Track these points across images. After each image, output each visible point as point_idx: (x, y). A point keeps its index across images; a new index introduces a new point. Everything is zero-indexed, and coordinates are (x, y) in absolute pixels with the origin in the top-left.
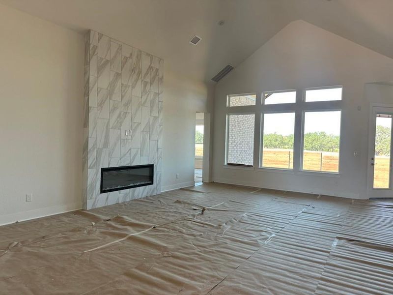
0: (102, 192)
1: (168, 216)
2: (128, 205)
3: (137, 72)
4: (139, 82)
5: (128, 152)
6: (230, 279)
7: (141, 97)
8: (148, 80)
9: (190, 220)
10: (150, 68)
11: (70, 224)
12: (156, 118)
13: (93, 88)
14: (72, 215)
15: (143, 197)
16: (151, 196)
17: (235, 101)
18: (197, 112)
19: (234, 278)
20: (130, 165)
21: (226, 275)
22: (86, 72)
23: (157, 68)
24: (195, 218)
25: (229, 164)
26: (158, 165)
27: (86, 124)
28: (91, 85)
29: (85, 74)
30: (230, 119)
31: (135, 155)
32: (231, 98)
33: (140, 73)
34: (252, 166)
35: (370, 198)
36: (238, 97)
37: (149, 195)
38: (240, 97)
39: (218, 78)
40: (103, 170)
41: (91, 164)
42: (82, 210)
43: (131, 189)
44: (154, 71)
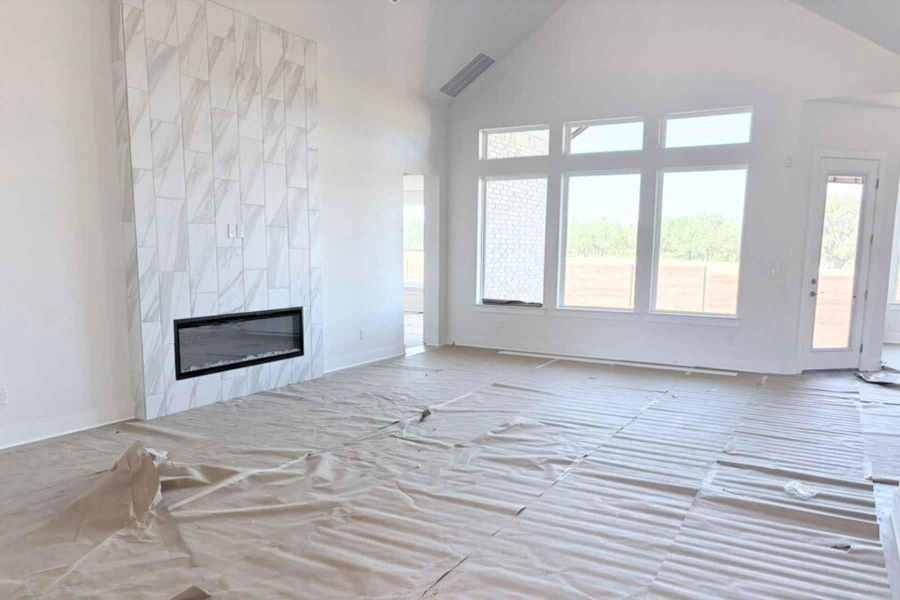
0: (180, 376)
1: (342, 427)
2: (245, 406)
3: (248, 76)
4: (257, 101)
5: (236, 280)
6: (479, 559)
7: (263, 141)
8: (278, 94)
9: (394, 436)
10: (284, 64)
11: (107, 453)
12: (303, 192)
13: (138, 120)
14: (112, 434)
15: (280, 385)
16: (299, 383)
17: (499, 144)
18: (405, 174)
19: (487, 556)
20: (242, 311)
21: (468, 551)
22: (118, 81)
23: (301, 63)
24: (404, 431)
25: (487, 302)
26: (313, 309)
27: (128, 214)
28: (133, 114)
29: (116, 83)
30: (489, 190)
31: (256, 286)
32: (491, 137)
33: (256, 78)
34: (539, 305)
35: (804, 372)
36: (508, 134)
37: (295, 381)
38: (514, 134)
39: (457, 86)
40: (180, 325)
41: (149, 312)
42: (136, 420)
43: (251, 368)
44: (293, 71)
